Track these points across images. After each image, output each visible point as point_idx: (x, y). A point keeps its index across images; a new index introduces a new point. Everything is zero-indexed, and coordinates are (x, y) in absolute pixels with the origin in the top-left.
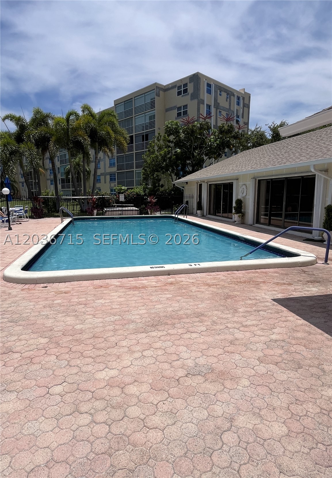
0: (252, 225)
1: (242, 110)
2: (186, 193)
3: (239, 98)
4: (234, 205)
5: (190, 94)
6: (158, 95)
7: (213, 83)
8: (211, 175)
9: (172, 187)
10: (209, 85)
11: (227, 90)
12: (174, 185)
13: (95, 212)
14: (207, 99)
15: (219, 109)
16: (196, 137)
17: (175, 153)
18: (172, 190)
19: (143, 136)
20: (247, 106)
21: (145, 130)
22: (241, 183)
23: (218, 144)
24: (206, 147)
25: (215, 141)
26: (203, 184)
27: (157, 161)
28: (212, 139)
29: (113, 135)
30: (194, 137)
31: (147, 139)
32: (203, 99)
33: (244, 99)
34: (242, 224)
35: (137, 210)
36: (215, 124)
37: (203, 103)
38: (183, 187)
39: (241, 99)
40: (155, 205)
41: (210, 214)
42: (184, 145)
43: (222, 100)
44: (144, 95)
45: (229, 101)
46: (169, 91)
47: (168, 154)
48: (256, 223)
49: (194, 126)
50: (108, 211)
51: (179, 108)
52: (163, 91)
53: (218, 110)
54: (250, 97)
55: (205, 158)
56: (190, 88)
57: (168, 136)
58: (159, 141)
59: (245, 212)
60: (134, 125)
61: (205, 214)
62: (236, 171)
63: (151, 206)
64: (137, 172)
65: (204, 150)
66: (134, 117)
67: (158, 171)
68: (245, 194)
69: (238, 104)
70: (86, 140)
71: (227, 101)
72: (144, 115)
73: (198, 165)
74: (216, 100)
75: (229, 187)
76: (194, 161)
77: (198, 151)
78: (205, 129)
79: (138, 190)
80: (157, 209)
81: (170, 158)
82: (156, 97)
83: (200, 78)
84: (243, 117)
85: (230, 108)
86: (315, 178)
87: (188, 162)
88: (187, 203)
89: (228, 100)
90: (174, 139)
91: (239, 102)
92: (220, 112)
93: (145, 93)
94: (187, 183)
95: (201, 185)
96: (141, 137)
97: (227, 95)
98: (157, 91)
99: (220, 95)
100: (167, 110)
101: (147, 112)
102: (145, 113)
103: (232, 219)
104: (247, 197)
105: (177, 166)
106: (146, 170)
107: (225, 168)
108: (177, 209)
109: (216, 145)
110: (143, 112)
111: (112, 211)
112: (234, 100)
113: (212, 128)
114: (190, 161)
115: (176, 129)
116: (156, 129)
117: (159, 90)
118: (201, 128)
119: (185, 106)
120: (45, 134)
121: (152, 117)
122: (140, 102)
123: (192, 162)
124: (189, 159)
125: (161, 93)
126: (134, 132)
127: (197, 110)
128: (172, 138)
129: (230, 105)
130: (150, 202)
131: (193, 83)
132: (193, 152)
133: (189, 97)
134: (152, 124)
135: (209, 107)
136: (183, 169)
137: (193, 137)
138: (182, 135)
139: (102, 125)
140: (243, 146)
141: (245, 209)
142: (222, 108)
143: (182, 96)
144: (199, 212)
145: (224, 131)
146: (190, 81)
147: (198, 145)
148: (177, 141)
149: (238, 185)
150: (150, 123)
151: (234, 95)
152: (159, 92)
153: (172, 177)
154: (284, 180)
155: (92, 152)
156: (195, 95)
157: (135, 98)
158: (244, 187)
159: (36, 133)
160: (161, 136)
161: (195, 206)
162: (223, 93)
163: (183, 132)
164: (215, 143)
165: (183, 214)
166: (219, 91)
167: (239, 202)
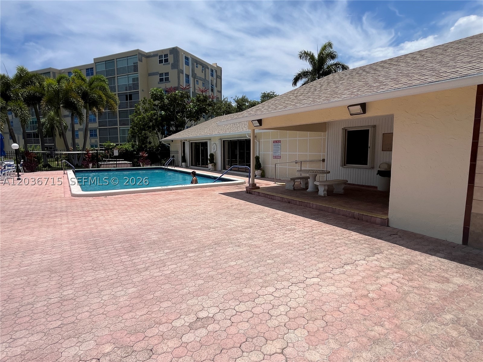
0: (220, 171)
1: (215, 81)
2: (172, 149)
3: (213, 70)
4: (209, 157)
5: (170, 64)
6: (141, 60)
7: (190, 57)
8: (192, 136)
9: (159, 144)
10: (187, 58)
11: (202, 63)
12: (160, 142)
13: (91, 165)
14: (186, 70)
15: (196, 78)
16: (178, 103)
17: (160, 115)
18: (159, 146)
19: (127, 96)
20: (219, 77)
21: (128, 90)
22: (212, 143)
23: (196, 110)
24: (187, 112)
25: (194, 107)
26: (186, 142)
27: (144, 122)
28: (191, 106)
29: (105, 98)
30: (177, 103)
31: (131, 99)
32: (182, 69)
33: (216, 71)
34: (215, 170)
35: (130, 164)
36: (193, 91)
37: (183, 73)
38: (169, 144)
39: (214, 71)
40: (146, 159)
41: (192, 165)
42: (168, 109)
43: (199, 71)
44: (126, 58)
45: (205, 73)
46: (151, 58)
47: (154, 116)
48: (223, 170)
49: (176, 94)
50: (103, 164)
51: (161, 75)
52: (145, 57)
53: (196, 80)
54: (221, 70)
55: (187, 120)
56: (171, 58)
57: (154, 100)
58: (144, 104)
59: (216, 162)
60: (116, 85)
61: (188, 166)
62: (209, 134)
63: (142, 159)
64: (121, 129)
65: (185, 114)
66: (116, 77)
67: (145, 130)
68: (215, 150)
69: (212, 75)
70: (79, 101)
71: (202, 72)
72: (127, 76)
73: (181, 126)
74: (193, 71)
75: (205, 145)
76: (177, 122)
77: (180, 115)
78: (185, 98)
79: (127, 146)
80: (148, 162)
81: (156, 119)
82: (138, 62)
83: (179, 52)
84: (216, 87)
85: (205, 79)
86: (250, 140)
87: (172, 123)
88: (173, 157)
89: (204, 71)
90: (160, 103)
91: (213, 74)
92: (197, 81)
93: (127, 57)
94: (172, 141)
95: (184, 143)
96: (125, 97)
97: (202, 67)
98: (140, 57)
99: (197, 67)
100: (150, 75)
101: (130, 74)
102: (128, 75)
103: (208, 168)
104: (217, 152)
105: (163, 126)
106: (133, 129)
107: (202, 131)
108: (165, 162)
109: (195, 111)
110: (126, 74)
111: (106, 164)
112: (209, 72)
113: (191, 97)
114: (174, 121)
115: (161, 95)
116: (140, 90)
117: (142, 56)
118: (182, 97)
119: (167, 74)
120: (35, 93)
121: (136, 80)
122: (122, 64)
123: (175, 123)
124: (173, 120)
125: (143, 58)
126: (117, 91)
127: (177, 78)
128: (157, 102)
129: (205, 76)
130: (142, 156)
131: (173, 55)
132: (176, 115)
133: (170, 66)
134: (135, 86)
135: (187, 76)
136: (168, 129)
137: (175, 103)
138: (166, 101)
139: (93, 89)
140: (217, 112)
141: (216, 160)
142: (199, 78)
143: (164, 64)
144: (183, 164)
145: (200, 100)
146: (170, 53)
147: (180, 110)
148: (162, 105)
149: (210, 144)
150: (133, 84)
151: (208, 68)
152: (142, 57)
153: (158, 135)
154: (237, 141)
155: (84, 111)
156: (175, 65)
157: (117, 60)
158: (215, 145)
159: (25, 91)
160: (146, 100)
161: (180, 159)
162: (199, 66)
163: (167, 98)
164: (194, 109)
165: (171, 166)
166: (195, 63)
167: (212, 155)
